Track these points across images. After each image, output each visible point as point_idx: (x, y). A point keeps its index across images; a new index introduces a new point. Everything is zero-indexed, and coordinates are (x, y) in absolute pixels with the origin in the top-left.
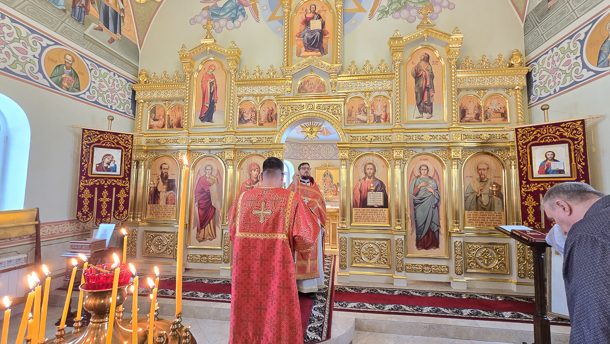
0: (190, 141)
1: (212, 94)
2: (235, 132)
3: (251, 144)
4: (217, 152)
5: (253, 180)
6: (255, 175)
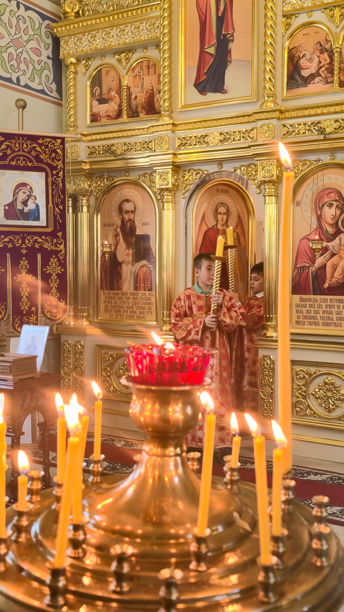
0: (178, 143)
1: (221, 20)
2: (281, 112)
3: (322, 137)
4: (237, 165)
5: (325, 230)
6: (332, 217)
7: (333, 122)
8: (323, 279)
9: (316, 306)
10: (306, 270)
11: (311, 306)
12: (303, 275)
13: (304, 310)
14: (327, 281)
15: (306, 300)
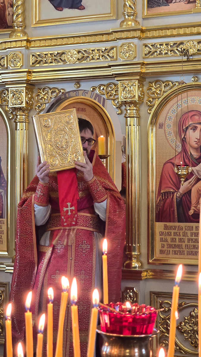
2: (142, 31)
3: (185, 59)
5: (189, 153)
6: (196, 140)
7: (196, 43)
8: (188, 205)
9: (181, 234)
10: (170, 195)
11: (175, 234)
12: (168, 201)
13: (169, 238)
14: (193, 208)
15: (171, 228)
